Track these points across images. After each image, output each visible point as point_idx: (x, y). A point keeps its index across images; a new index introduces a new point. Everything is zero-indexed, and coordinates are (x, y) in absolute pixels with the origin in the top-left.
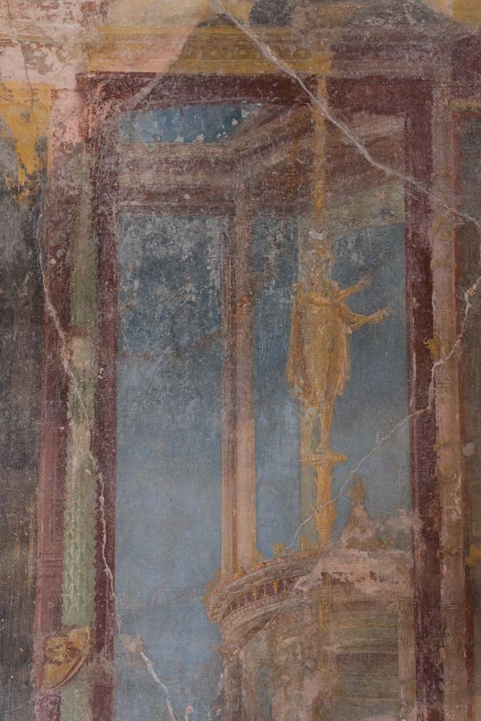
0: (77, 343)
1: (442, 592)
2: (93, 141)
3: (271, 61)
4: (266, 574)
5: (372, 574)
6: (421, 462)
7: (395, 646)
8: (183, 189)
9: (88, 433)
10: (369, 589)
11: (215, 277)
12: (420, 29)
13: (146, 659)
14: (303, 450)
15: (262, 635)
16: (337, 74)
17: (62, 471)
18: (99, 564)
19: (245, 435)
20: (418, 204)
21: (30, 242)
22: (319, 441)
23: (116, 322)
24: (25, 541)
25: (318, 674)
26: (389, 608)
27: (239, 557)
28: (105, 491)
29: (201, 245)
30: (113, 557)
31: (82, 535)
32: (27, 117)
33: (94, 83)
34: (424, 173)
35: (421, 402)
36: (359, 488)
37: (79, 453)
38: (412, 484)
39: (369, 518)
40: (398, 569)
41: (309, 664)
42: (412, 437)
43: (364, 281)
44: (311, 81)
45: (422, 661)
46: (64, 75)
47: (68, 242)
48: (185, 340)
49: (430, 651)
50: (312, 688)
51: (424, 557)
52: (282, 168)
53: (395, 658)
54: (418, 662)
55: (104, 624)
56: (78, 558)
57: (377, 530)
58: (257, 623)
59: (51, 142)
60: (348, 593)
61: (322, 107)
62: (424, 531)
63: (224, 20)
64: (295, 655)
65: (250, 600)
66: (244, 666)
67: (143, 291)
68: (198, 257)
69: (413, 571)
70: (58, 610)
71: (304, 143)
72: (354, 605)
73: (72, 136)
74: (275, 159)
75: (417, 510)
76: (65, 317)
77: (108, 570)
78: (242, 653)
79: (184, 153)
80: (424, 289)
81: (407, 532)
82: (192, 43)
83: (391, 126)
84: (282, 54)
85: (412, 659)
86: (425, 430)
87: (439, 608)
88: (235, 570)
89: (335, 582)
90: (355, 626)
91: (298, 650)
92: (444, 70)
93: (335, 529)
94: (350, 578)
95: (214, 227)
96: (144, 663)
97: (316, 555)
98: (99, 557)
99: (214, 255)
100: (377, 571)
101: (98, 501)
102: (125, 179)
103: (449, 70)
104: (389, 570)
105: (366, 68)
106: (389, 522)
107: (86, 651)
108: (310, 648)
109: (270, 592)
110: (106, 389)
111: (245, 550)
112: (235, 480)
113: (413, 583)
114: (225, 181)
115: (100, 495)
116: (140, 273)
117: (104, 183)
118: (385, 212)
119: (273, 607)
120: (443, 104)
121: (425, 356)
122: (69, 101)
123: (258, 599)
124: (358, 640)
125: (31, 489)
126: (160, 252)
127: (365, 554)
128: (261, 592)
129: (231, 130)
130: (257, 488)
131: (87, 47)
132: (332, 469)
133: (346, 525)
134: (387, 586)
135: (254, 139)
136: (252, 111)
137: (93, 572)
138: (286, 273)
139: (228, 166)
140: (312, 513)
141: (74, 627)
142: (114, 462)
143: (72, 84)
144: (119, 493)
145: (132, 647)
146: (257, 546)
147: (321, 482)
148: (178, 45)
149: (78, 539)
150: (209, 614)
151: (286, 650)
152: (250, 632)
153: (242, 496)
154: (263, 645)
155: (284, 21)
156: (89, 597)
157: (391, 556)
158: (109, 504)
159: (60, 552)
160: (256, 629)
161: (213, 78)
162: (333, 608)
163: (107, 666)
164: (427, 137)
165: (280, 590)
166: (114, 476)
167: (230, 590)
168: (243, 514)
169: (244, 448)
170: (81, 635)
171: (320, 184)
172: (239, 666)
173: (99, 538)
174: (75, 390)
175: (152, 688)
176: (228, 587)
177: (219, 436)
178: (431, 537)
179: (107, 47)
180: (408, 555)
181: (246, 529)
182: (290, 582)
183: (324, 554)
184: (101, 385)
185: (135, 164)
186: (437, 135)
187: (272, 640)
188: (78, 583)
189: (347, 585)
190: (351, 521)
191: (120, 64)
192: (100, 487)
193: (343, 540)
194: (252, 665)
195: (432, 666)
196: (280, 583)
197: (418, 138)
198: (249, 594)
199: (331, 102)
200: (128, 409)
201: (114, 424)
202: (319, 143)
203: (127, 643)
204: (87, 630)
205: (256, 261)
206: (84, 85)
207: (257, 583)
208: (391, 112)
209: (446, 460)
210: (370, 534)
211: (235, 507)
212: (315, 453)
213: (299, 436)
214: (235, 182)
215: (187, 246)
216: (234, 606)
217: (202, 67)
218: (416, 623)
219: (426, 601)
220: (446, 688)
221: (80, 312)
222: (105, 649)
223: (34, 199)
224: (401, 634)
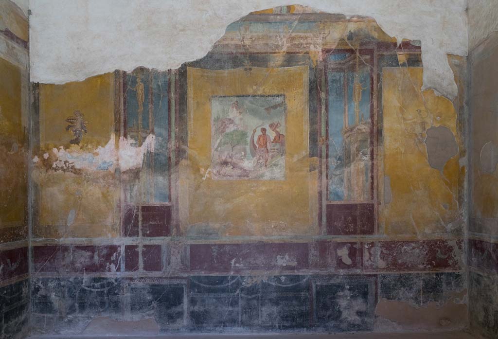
0: (323, 93)
1: (374, 131)
2: (324, 60)
3: (350, 46)
4: (350, 128)
6: (371, 111)
7: (367, 139)
8: (338, 68)
9: (324, 107)
10: (364, 131)
11: (342, 82)
12: (372, 41)
14: (355, 109)
16: (360, 48)
17: (321, 113)
19: (347, 107)
20: (372, 70)
21: (316, 77)
22: (357, 108)
23: (328, 89)
24: (316, 124)
26: (367, 133)
28: (327, 116)
29: (340, 77)
30: (328, 126)
31: (324, 123)
32: (315, 56)
33: (324, 50)
34: (373, 65)
35: (372, 102)
36: (363, 115)
37: (323, 110)
38: (370, 114)
39: (364, 120)
41: (356, 142)
42: (370, 107)
43: (364, 82)
44: (356, 50)
46: (320, 49)
47: (321, 77)
48: (338, 92)
49: (372, 139)
50: (356, 145)
51: (372, 126)
52: (352, 64)
53: (367, 141)
55: (327, 136)
56: (324, 126)
57: (365, 122)
59: (318, 61)
61: (358, 54)
63: (343, 39)
64: (354, 140)
65: (347, 132)
67: (332, 85)
68: (340, 79)
69: (370, 128)
70: (321, 134)
71: (355, 60)
72: (362, 133)
73: (321, 59)
74: (351, 63)
75: (371, 118)
76: (321, 89)
77: (328, 128)
78: (346, 140)
79: (338, 62)
80: (372, 84)
81: (369, 122)
82: (339, 44)
83: (368, 57)
84: (352, 45)
85: (370, 141)
86: (372, 106)
88: (345, 128)
89: (359, 129)
90: (362, 136)
92: (376, 48)
93: (359, 122)
95: (342, 74)
96: (333, 142)
97: (357, 125)
98: (326, 126)
99: (342, 79)
100: (365, 128)
101: (326, 118)
102: (329, 67)
103: (376, 47)
104: (367, 128)
105: (364, 47)
106: (367, 120)
107: (325, 140)
108: (356, 139)
110: (327, 100)
111: (347, 125)
112: (345, 114)
114: (343, 67)
116: (332, 82)
117: (326, 67)
118: (367, 71)
119: (350, 133)
120: (376, 53)
121: (372, 95)
122: (321, 54)
124: (362, 138)
125: (317, 116)
126: (334, 78)
127: (363, 125)
129: (344, 58)
130: (348, 115)
131: (323, 44)
132: (359, 112)
134: (366, 130)
135: (348, 59)
136: (347, 55)
137: (326, 128)
138: (352, 82)
139: (344, 64)
140: (356, 119)
141: (323, 136)
142: (328, 112)
143: (321, 51)
144: (329, 116)
147: (357, 114)
148: (336, 44)
150: (342, 134)
151: (352, 140)
152: (347, 137)
153: (346, 117)
154: (349, 139)
155: (352, 39)
156: (325, 132)
157: (367, 125)
158: (328, 118)
159: (321, 125)
161: (342, 49)
162: (359, 133)
163: (328, 142)
164: (373, 59)
166: (328, 114)
168: (346, 119)
169: (346, 109)
170: (324, 138)
171: (357, 67)
172: (346, 142)
173: (326, 123)
174: (322, 100)
175: (334, 145)
176: (344, 130)
177: (343, 107)
178: (373, 123)
179: (326, 44)
180: (369, 125)
181: (347, 122)
182: (353, 129)
184: (326, 100)
185: (330, 64)
186: (375, 59)
187: (350, 138)
188: (324, 130)
189: (361, 130)
190: (361, 120)
191: (327, 47)
193: (361, 123)
194: (348, 142)
195: (372, 142)
196: (351, 130)
197: (372, 59)
199: (359, 53)
200: (330, 103)
201: (328, 106)
202: (357, 60)
203: (330, 139)
205: (348, 80)
206: (323, 51)
207: (348, 130)
208: (368, 55)
209: (375, 111)
212: (357, 110)
213: (354, 107)
214: (345, 67)
215: (338, 77)
216: (345, 133)
217: (340, 47)
218: (370, 135)
219: (372, 132)
220: (374, 145)
221: (323, 88)
222: (327, 140)
223: (316, 70)
224: (368, 137)
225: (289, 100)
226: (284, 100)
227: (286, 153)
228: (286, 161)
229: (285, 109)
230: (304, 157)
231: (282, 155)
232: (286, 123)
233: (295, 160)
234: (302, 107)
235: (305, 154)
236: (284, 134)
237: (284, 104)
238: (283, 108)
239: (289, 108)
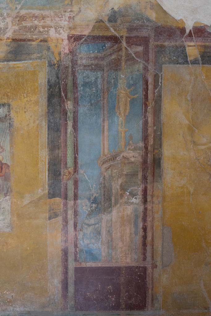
0: (69, 102)
1: (148, 160)
2: (72, 52)
3: (113, 32)
4: (111, 156)
5: (133, 156)
6: (145, 131)
7: (138, 172)
8: (92, 64)
9: (72, 124)
10: (133, 159)
11: (99, 86)
12: (147, 24)
13: (85, 175)
14: (119, 128)
15: (110, 169)
16: (128, 35)
17: (66, 133)
18: (75, 154)
19: (106, 124)
20: (146, 69)
21: (58, 78)
22: (122, 126)
23: (77, 97)
24: (59, 149)
25: (121, 178)
26: (137, 164)
27: (105, 152)
28: (76, 137)
29: (96, 79)
30: (78, 152)
31: (71, 147)
32: (56, 46)
33: (72, 37)
34: (147, 61)
35: (145, 117)
36: (131, 137)
37: (70, 129)
38: (142, 136)
39: (133, 144)
40: (139, 155)
41: (119, 176)
42: (143, 125)
44: (122, 37)
45: (143, 175)
46: (64, 35)
47: (66, 77)
48: (93, 102)
49: (145, 173)
50: (120, 181)
51: (145, 152)
52: (115, 59)
53: (138, 175)
54: (142, 176)
55: (76, 167)
56: (70, 152)
57: (135, 146)
58: (108, 167)
59: (62, 53)
60: (128, 160)
61: (124, 44)
62: (145, 147)
63: (102, 21)
64: (117, 174)
65: (107, 162)
66: (106, 176)
67: (83, 89)
68: (96, 82)
69: (142, 156)
70: (66, 164)
71: (120, 53)
72: (129, 163)
73: (67, 51)
74: (113, 57)
75: (143, 142)
76: (66, 96)
77: (77, 155)
78: (105, 173)
79: (92, 55)
80: (146, 90)
81: (141, 147)
82: (94, 27)
83: (140, 49)
84: (115, 30)
85: (141, 175)
86: (146, 123)
87: (147, 164)
88: (104, 155)
89: (125, 158)
90: (129, 168)
91: (117, 173)
92: (152, 35)
93: (125, 146)
94: (129, 157)
95: (99, 74)
96: (85, 176)
97: (121, 152)
98: (74, 152)
99: (99, 81)
100: (134, 156)
101: (74, 139)
102: (79, 62)
103: (154, 34)
104: (137, 155)
105: (134, 34)
106: (137, 145)
107: (72, 173)
108: (120, 172)
109: (111, 160)
110: (75, 113)
112: (104, 135)
113: (142, 158)
114: (102, 63)
115: (74, 138)
116: (83, 85)
117: (74, 63)
118: (138, 70)
119: (112, 163)
120: (152, 43)
121: (146, 106)
122: (66, 42)
123: (109, 161)
124: (130, 171)
125: (59, 137)
126: (87, 80)
127: (132, 152)
128: (109, 160)
129: (103, 49)
130: (109, 137)
131: (70, 28)
132: (125, 132)
133: (128, 145)
134: (137, 159)
135: (109, 51)
136: (108, 45)
137: (74, 155)
138: (116, 85)
139: (103, 59)
140: (121, 142)
141: (70, 168)
142: (78, 130)
143: (66, 38)
144: (79, 138)
145: (82, 172)
146: (109, 150)
147: (123, 135)
148: (91, 27)
149: (70, 148)
150: (98, 165)
151: (115, 173)
152: (107, 169)
153: (105, 138)
154: (110, 172)
155: (116, 21)
156: (73, 161)
157: (137, 152)
158: (77, 140)
159: (66, 151)
160: (108, 168)
161: (99, 36)
162: (125, 164)
163: (77, 176)
164: (148, 52)
165: (114, 159)
166: (78, 134)
167: (103, 160)
168: (106, 142)
169: (106, 127)
170: (71, 170)
171: (123, 63)
172: (105, 176)
173: (75, 148)
174: (69, 114)
175: (87, 181)
176: (103, 159)
177: (100, 124)
178: (146, 148)
179: (74, 28)
180: (141, 152)
181: (106, 146)
182: (116, 158)
183: (123, 152)
184: (74, 112)
185: (81, 58)
186: (150, 51)
187: (112, 170)
188: (70, 158)
189: (128, 159)
190: (129, 144)
191: (77, 33)
192: (75, 136)
193: (127, 149)
194: (107, 176)
195: (145, 176)
196: (114, 158)
197: (146, 52)
198: (107, 160)
199: (126, 43)
200: (81, 118)
201: (77, 122)
202: (123, 53)
203: (81, 171)
204: (73, 168)
205: (109, 83)
206: (69, 38)
207: (108, 158)
208: (140, 45)
209: (150, 130)
210: (133, 147)
211: (104, 140)
212: (122, 128)
213: (118, 125)
214: (104, 63)
215: (93, 78)
216: (104, 163)
217: (97, 33)
218: (142, 167)
219: (145, 162)
220: (148, 181)
221: (69, 95)
222: (76, 173)
223: (58, 67)
224: (139, 169)
225: (17, 112)
226: (9, 112)
227: (11, 191)
228: (12, 203)
229: (11, 126)
230: (40, 199)
231: (6, 195)
232: (11, 146)
233: (26, 201)
234: (37, 122)
235: (42, 194)
236: (9, 164)
237: (8, 117)
238: (7, 124)
239: (16, 122)
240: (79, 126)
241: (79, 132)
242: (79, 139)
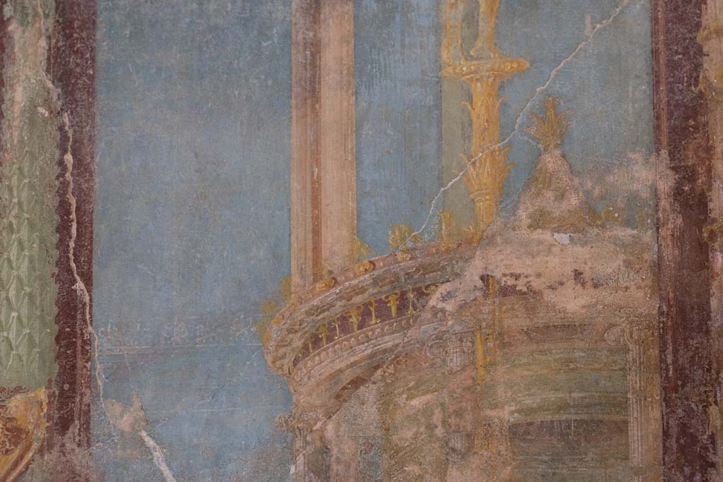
1: (714, 303)
4: (375, 282)
5: (578, 274)
6: (673, 66)
7: (623, 406)
9: (43, 43)
10: (573, 302)
13: (150, 442)
14: (444, 55)
15: (369, 392)
18: (64, 277)
19: (335, 32)
22: (476, 36)
25: (475, 461)
26: (611, 337)
27: (325, 253)
28: (75, 145)
30: (90, 262)
31: (32, 225)
37: (26, 79)
38: (655, 106)
39: (572, 171)
40: (628, 264)
41: (458, 444)
42: (655, 20)
45: (674, 431)
49: (689, 412)
51: (678, 239)
53: (622, 428)
54: (666, 434)
55: (73, 383)
56: (25, 266)
57: (587, 193)
58: (358, 371)
60: (531, 310)
62: (677, 193)
64: (431, 427)
65: (345, 329)
66: (335, 451)
69: (658, 266)
72: (542, 333)
75: (664, 153)
77: (80, 285)
78: (330, 427)
81: (645, 194)
85: (655, 427)
87: (708, 332)
88: (317, 277)
89: (506, 292)
90: (545, 371)
91: (437, 417)
93: (505, 195)
94: (536, 284)
96: (148, 451)
97: (470, 244)
98: (63, 263)
100: (586, 269)
101: (61, 163)
104: (611, 265)
106: (610, 179)
107: (41, 433)
108: (459, 414)
109: (383, 314)
111: (336, 240)
112: (316, 113)
113: (657, 288)
115: (64, 151)
119: (388, 342)
123: (360, 328)
124: (552, 396)
127: (563, 238)
128: (365, 313)
130: (359, 127)
132: (501, 85)
133: (527, 186)
134: (606, 296)
137: (53, 289)
140: (462, 167)
141: (18, 390)
142: (91, 91)
144: (101, 146)
145: (125, 422)
146: (359, 232)
147: (479, 110)
149: (24, 233)
150: (269, 358)
151: (412, 419)
153: (330, 143)
154: (370, 412)
156: (46, 336)
157: (615, 241)
158: (82, 167)
160: (357, 382)
162: (503, 340)
163: (79, 458)
165: (402, 308)
166: (91, 117)
167: (308, 313)
168: (333, 175)
169: (334, 57)
170: (30, 405)
172: (325, 450)
173: (63, 228)
176: (305, 308)
177: (287, 36)
180: (648, 236)
181: (336, 204)
182: (421, 294)
183: (486, 241)
187: (386, 402)
188: (24, 311)
189: (530, 297)
190: (536, 178)
192: (65, 137)
193: (523, 214)
194: (348, 447)
195: (694, 439)
196: (401, 297)
198: (344, 319)
201: (90, 24)
203: (116, 416)
204: (42, 395)
207: (358, 299)
210: (574, 201)
211: (317, 161)
212: (468, 58)
213: (438, 29)
216: (316, 341)
218: (663, 361)
219: (683, 320)
222: (74, 429)
224: (634, 380)
240: (101, 57)
241: (103, 99)
242: (101, 161)
